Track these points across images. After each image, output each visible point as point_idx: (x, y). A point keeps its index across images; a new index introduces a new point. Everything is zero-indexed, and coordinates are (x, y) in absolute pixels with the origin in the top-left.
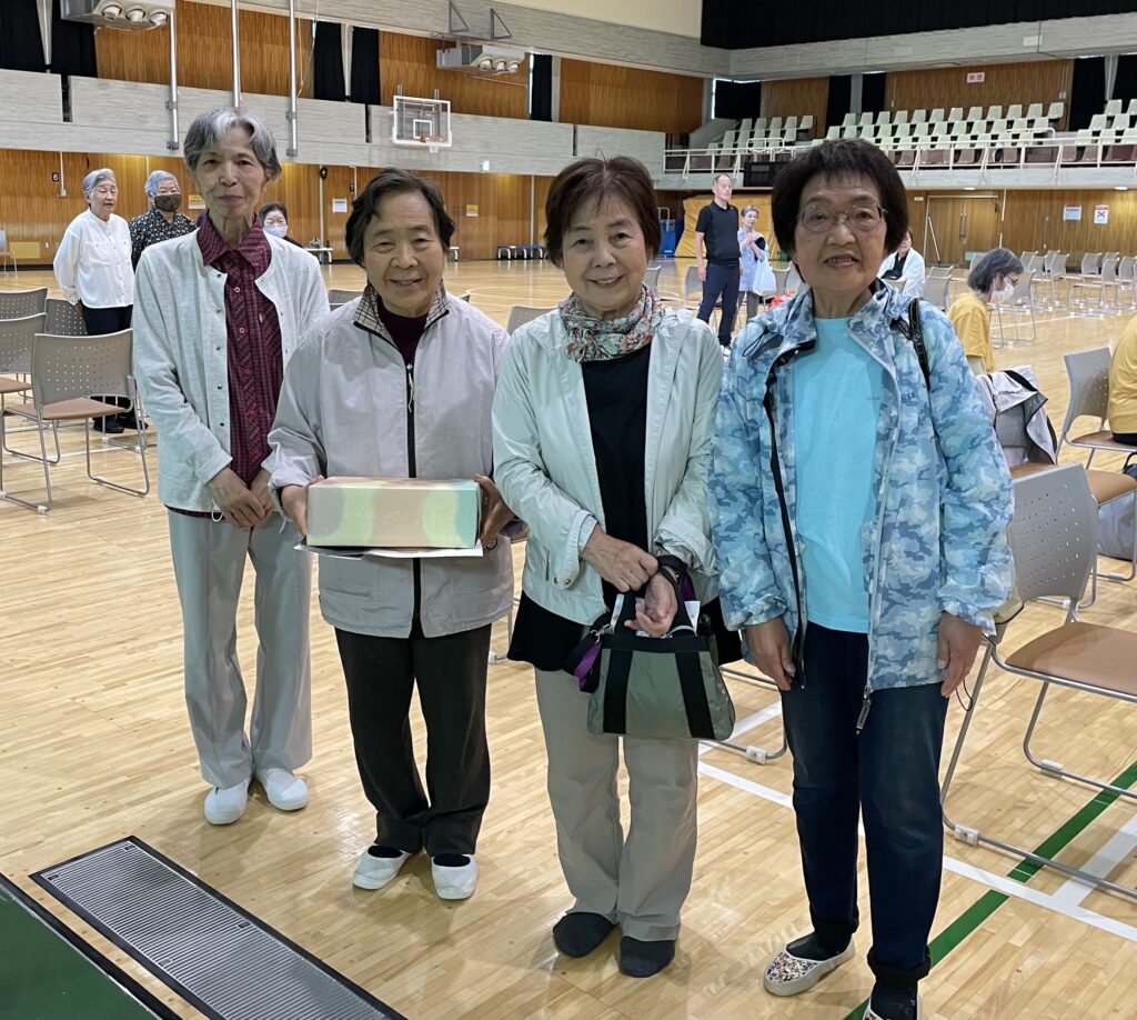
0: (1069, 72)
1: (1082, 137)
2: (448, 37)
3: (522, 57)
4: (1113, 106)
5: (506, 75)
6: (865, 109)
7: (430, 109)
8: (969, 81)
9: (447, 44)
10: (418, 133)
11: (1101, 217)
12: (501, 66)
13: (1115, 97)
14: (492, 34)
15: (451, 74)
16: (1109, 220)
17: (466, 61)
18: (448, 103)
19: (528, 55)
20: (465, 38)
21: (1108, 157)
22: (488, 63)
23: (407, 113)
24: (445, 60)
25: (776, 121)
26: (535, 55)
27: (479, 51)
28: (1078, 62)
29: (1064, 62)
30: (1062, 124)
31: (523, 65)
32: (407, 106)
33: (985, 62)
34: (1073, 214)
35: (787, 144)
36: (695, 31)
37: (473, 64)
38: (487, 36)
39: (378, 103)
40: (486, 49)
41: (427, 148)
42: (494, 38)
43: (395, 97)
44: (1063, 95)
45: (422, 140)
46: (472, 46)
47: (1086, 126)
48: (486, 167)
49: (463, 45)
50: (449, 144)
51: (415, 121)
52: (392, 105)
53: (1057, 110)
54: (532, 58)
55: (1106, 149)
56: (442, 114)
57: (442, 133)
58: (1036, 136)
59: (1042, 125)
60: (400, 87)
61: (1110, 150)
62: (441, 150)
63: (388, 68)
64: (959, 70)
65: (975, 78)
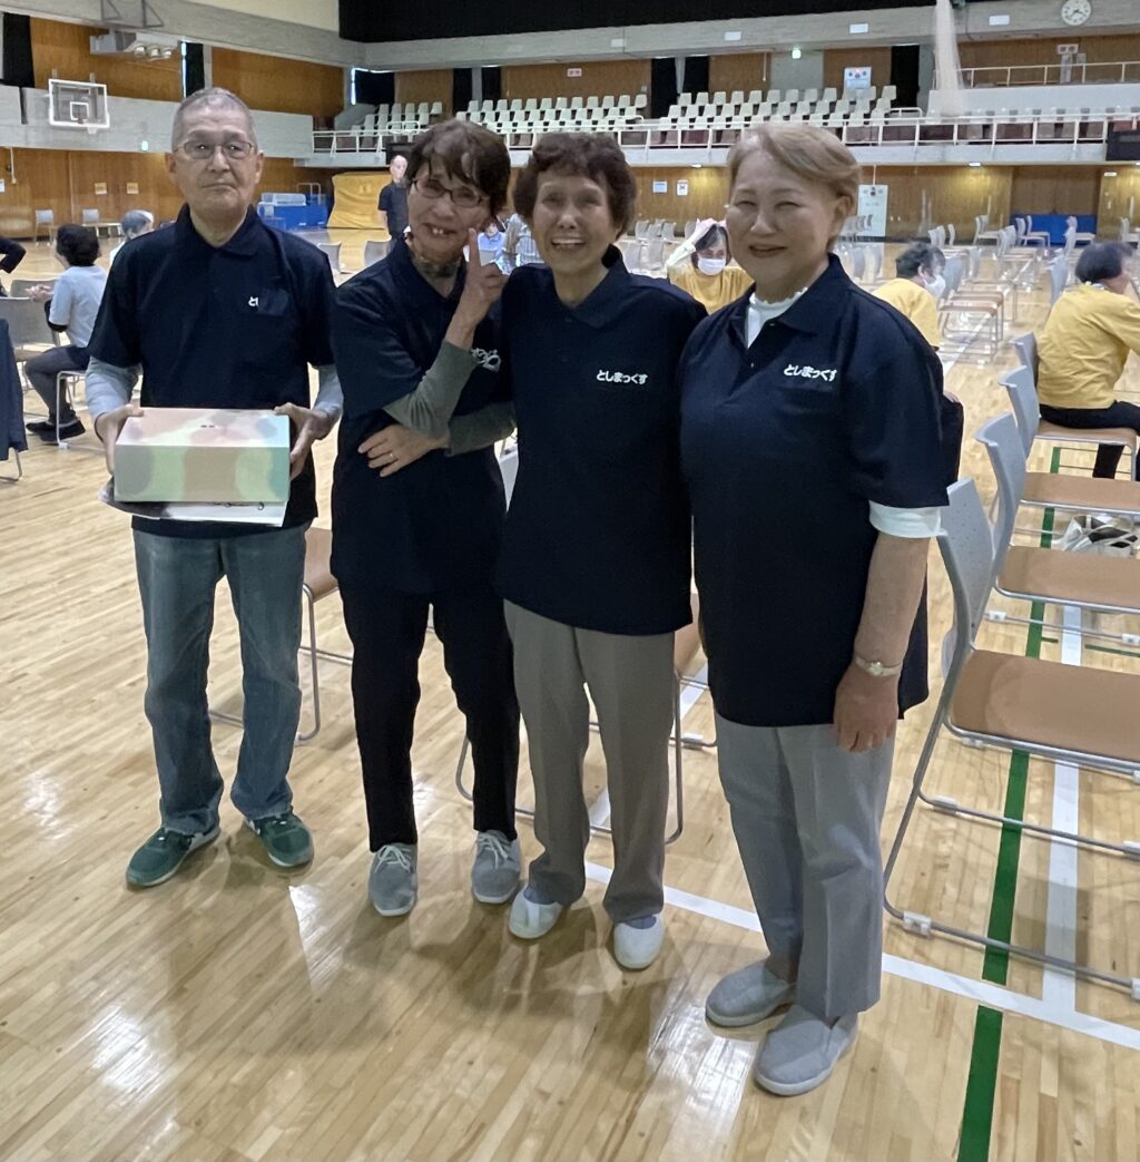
0: (647, 71)
1: (663, 124)
2: (101, 25)
3: (176, 45)
4: (684, 98)
5: (160, 61)
6: (485, 97)
7: (87, 91)
8: (569, 75)
9: (100, 31)
10: (75, 115)
11: (682, 190)
12: (155, 53)
13: (684, 91)
14: (145, 21)
15: (104, 59)
16: (689, 193)
17: (120, 47)
18: (104, 86)
19: (181, 43)
20: (119, 26)
21: (686, 140)
22: (142, 49)
23: (63, 96)
24: (97, 46)
25: (410, 107)
26: (188, 44)
27: (132, 38)
28: (654, 61)
29: (643, 61)
30: (648, 112)
31: (176, 52)
32: (64, 90)
33: (581, 59)
34: (660, 187)
36: (334, 25)
37: (127, 50)
38: (140, 25)
39: (32, 85)
40: (140, 36)
41: (85, 130)
42: (146, 27)
43: (50, 80)
44: (644, 89)
45: (80, 121)
46: (126, 34)
47: (666, 115)
48: (145, 146)
49: (117, 32)
50: (107, 125)
51: (71, 103)
52: (46, 88)
53: (642, 101)
54: (184, 47)
55: (683, 133)
56: (99, 97)
57: (99, 114)
58: (628, 122)
59: (631, 114)
60: (54, 72)
61: (687, 135)
62: (101, 131)
63: (41, 52)
64: (560, 67)
65: (575, 73)
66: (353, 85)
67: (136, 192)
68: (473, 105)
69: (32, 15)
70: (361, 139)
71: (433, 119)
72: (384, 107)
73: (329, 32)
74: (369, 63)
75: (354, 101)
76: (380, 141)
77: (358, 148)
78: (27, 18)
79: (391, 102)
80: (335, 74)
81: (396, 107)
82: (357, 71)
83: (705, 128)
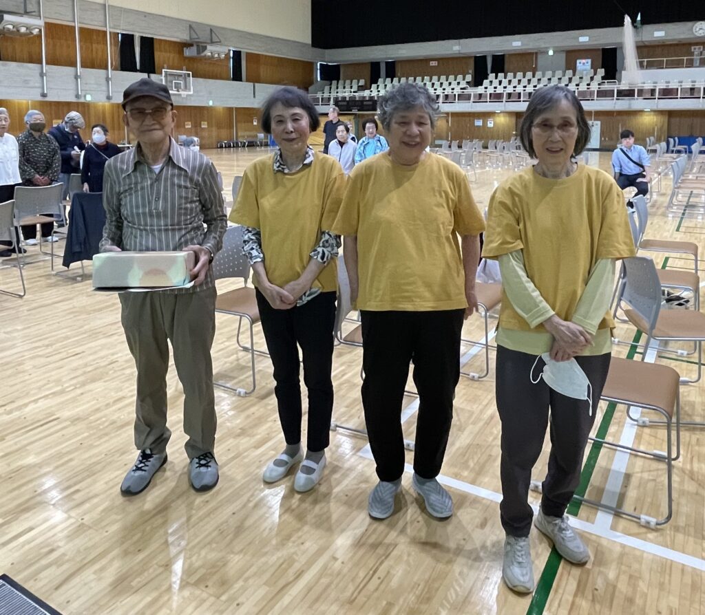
0: (472, 63)
1: (480, 90)
2: (190, 42)
3: (227, 52)
4: (492, 76)
5: (219, 60)
6: (387, 77)
7: (181, 76)
8: (431, 65)
9: (188, 45)
10: (175, 88)
11: (490, 124)
12: (216, 56)
13: (492, 72)
14: (211, 39)
15: (191, 59)
16: (494, 124)
17: (199, 52)
18: (191, 73)
19: (229, 50)
20: (199, 42)
21: (492, 97)
22: (210, 54)
23: (169, 78)
24: (188, 52)
25: (348, 82)
26: (233, 51)
27: (205, 48)
28: (476, 57)
29: (470, 57)
30: (471, 84)
31: (227, 55)
32: (169, 75)
33: (438, 57)
34: (479, 123)
35: (354, 92)
36: (309, 41)
37: (203, 54)
38: (209, 42)
39: (154, 72)
40: (209, 47)
41: (180, 95)
42: (212, 42)
43: (163, 70)
44: (470, 71)
45: (178, 91)
46: (202, 46)
47: (481, 85)
48: (211, 103)
49: (198, 46)
50: (192, 93)
51: (174, 82)
52: (161, 73)
53: (469, 78)
54: (232, 52)
55: (491, 94)
56: (188, 79)
57: (188, 87)
58: (461, 89)
59: (463, 84)
60: (165, 66)
61: (492, 95)
62: (187, 95)
63: (159, 56)
64: (426, 60)
65: (433, 64)
66: (319, 71)
67: (206, 126)
68: (380, 80)
69: (155, 37)
70: (322, 99)
71: (360, 88)
72: (334, 82)
73: (306, 44)
74: (326, 60)
75: (319, 79)
76: (332, 100)
77: (320, 103)
78: (152, 39)
79: (338, 79)
80: (310, 66)
81: (341, 82)
82: (321, 64)
83: (502, 92)
